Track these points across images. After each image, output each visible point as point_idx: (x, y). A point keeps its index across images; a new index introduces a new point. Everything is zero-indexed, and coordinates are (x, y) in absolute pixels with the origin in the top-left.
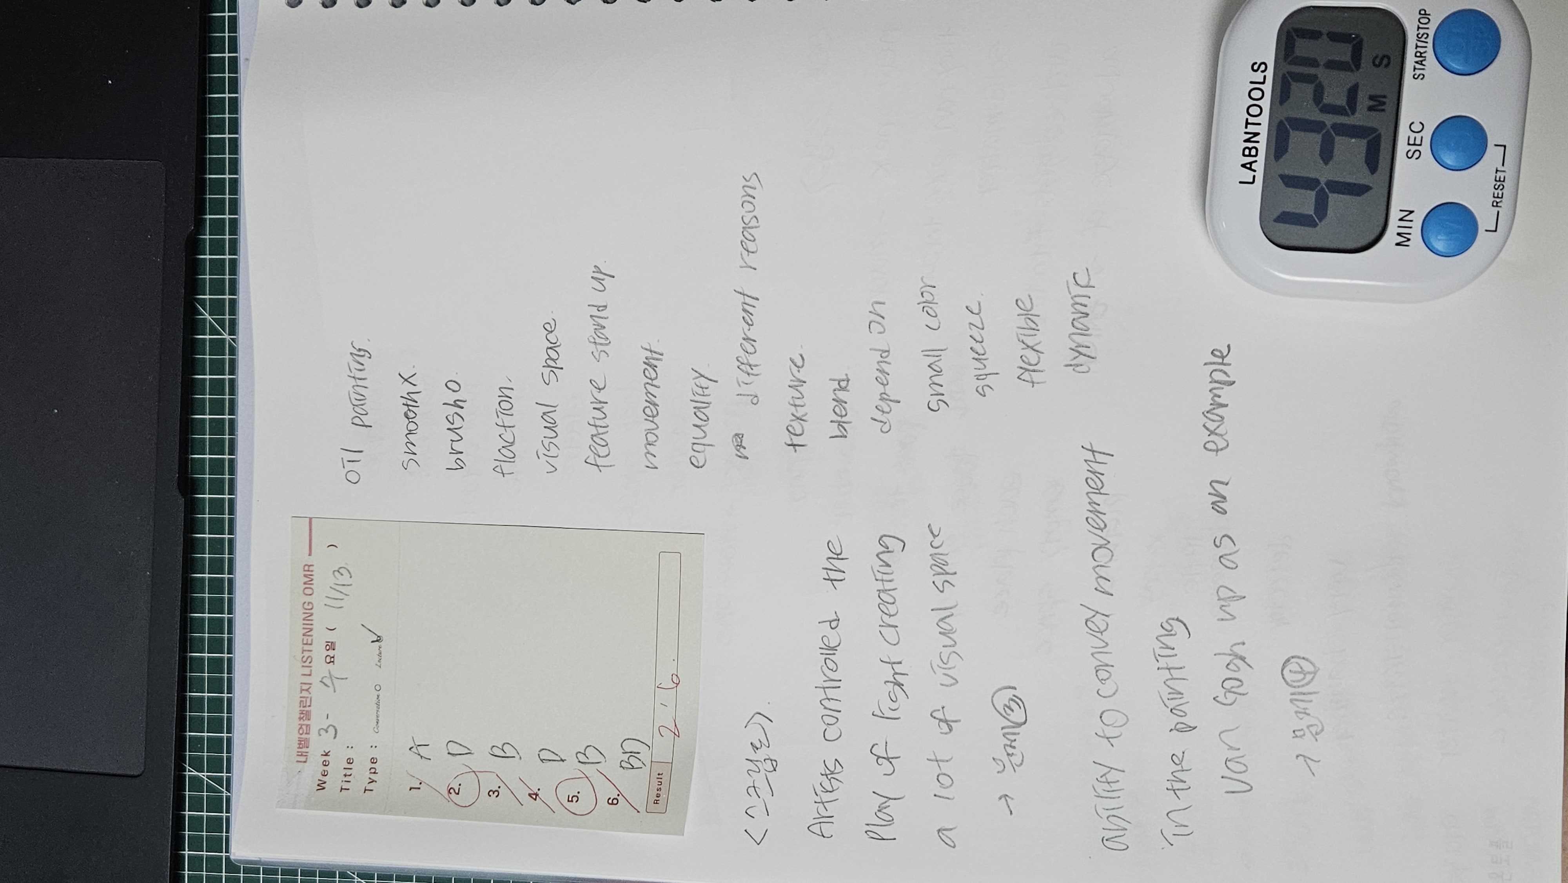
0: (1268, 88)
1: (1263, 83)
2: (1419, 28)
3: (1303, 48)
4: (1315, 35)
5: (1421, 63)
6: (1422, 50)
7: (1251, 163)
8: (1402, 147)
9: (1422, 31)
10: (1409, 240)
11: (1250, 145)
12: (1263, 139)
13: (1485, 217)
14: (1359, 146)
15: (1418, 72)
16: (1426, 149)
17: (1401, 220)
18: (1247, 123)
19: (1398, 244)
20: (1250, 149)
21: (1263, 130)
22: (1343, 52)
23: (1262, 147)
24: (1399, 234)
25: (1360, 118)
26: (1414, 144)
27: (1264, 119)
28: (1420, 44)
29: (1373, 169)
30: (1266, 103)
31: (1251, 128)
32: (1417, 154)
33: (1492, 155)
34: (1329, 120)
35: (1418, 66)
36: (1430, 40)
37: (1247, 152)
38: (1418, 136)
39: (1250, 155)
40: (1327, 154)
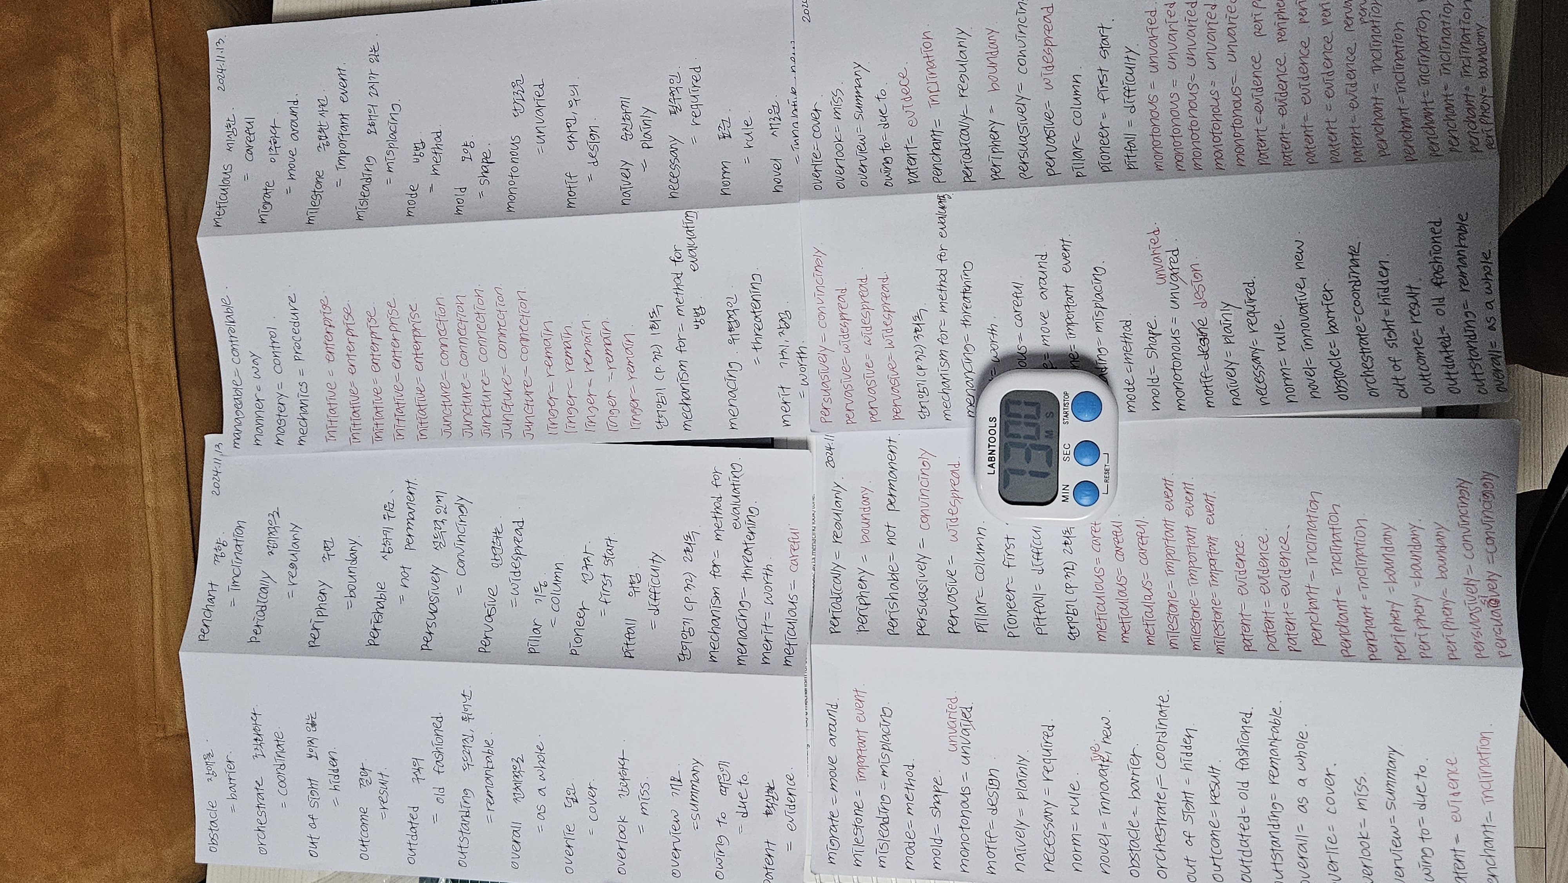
0: (997, 429)
1: (995, 427)
2: (1064, 400)
3: (1013, 409)
4: (1019, 403)
5: (1066, 416)
6: (1066, 410)
7: (992, 464)
8: (1061, 456)
9: (1066, 402)
10: (1068, 499)
11: (991, 456)
12: (997, 453)
13: (1102, 487)
14: (1042, 454)
15: (1065, 421)
16: (1072, 456)
17: (1064, 489)
18: (989, 446)
19: (1063, 501)
20: (991, 458)
21: (997, 449)
22: (1032, 411)
23: (997, 456)
24: (1063, 496)
25: (1043, 441)
26: (1066, 454)
27: (997, 444)
28: (1065, 408)
29: (1050, 464)
30: (997, 436)
31: (991, 448)
32: (1068, 459)
33: (1103, 458)
34: (1029, 442)
35: (1065, 418)
36: (1070, 405)
37: (990, 459)
38: (1068, 450)
39: (991, 461)
40: (1028, 459)
